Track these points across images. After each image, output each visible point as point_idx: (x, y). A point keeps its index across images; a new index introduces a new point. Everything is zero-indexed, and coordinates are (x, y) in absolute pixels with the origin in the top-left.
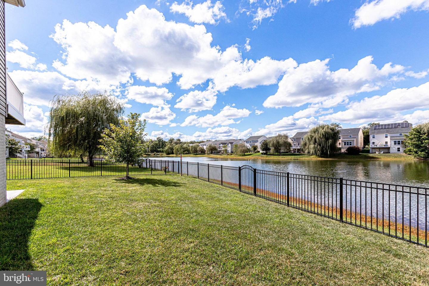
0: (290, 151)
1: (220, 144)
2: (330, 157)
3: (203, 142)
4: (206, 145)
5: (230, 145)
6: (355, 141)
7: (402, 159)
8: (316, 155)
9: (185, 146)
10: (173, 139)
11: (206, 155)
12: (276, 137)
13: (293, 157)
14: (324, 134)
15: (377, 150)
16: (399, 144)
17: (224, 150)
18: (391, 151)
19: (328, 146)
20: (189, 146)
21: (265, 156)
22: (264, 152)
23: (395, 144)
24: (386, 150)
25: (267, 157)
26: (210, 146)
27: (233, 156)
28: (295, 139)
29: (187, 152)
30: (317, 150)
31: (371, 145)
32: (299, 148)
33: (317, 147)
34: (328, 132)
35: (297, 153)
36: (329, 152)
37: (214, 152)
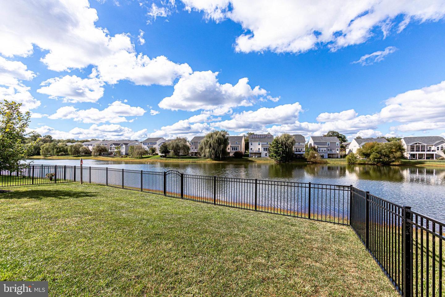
0: (188, 154)
1: (111, 145)
2: (222, 160)
3: (87, 141)
4: (91, 145)
5: (124, 146)
6: (239, 147)
7: (268, 162)
8: (211, 158)
9: (60, 144)
10: (39, 136)
11: (92, 157)
12: (175, 140)
13: (191, 160)
14: (217, 139)
15: (254, 154)
16: (266, 150)
17: (117, 152)
18: (262, 156)
19: (221, 151)
20: (66, 145)
21: (165, 158)
22: (164, 155)
23: (264, 150)
24: (259, 154)
25: (166, 160)
26: (98, 147)
27: (128, 159)
28: (192, 143)
29: (63, 153)
30: (211, 153)
31: (250, 151)
32: (197, 151)
33: (212, 151)
34: (220, 138)
35: (194, 156)
36: (221, 156)
37: (104, 154)
